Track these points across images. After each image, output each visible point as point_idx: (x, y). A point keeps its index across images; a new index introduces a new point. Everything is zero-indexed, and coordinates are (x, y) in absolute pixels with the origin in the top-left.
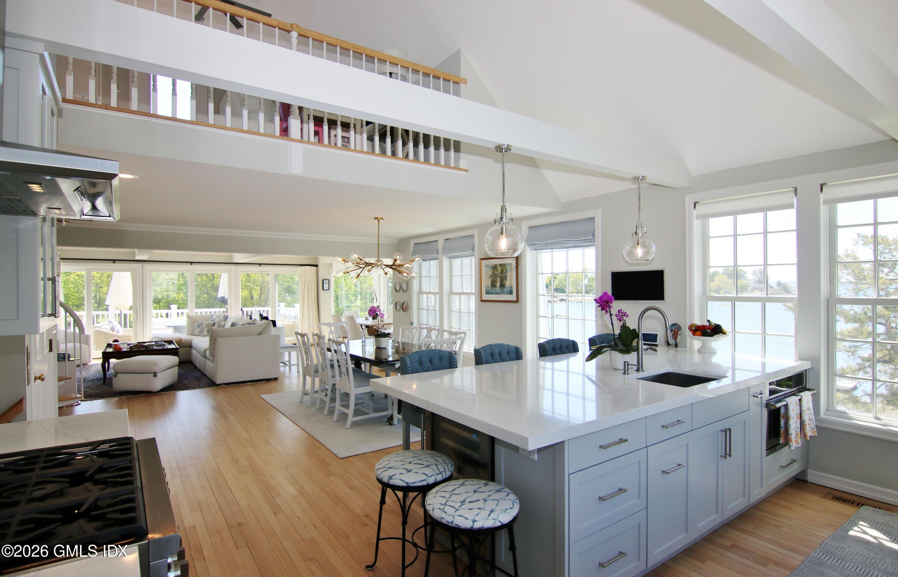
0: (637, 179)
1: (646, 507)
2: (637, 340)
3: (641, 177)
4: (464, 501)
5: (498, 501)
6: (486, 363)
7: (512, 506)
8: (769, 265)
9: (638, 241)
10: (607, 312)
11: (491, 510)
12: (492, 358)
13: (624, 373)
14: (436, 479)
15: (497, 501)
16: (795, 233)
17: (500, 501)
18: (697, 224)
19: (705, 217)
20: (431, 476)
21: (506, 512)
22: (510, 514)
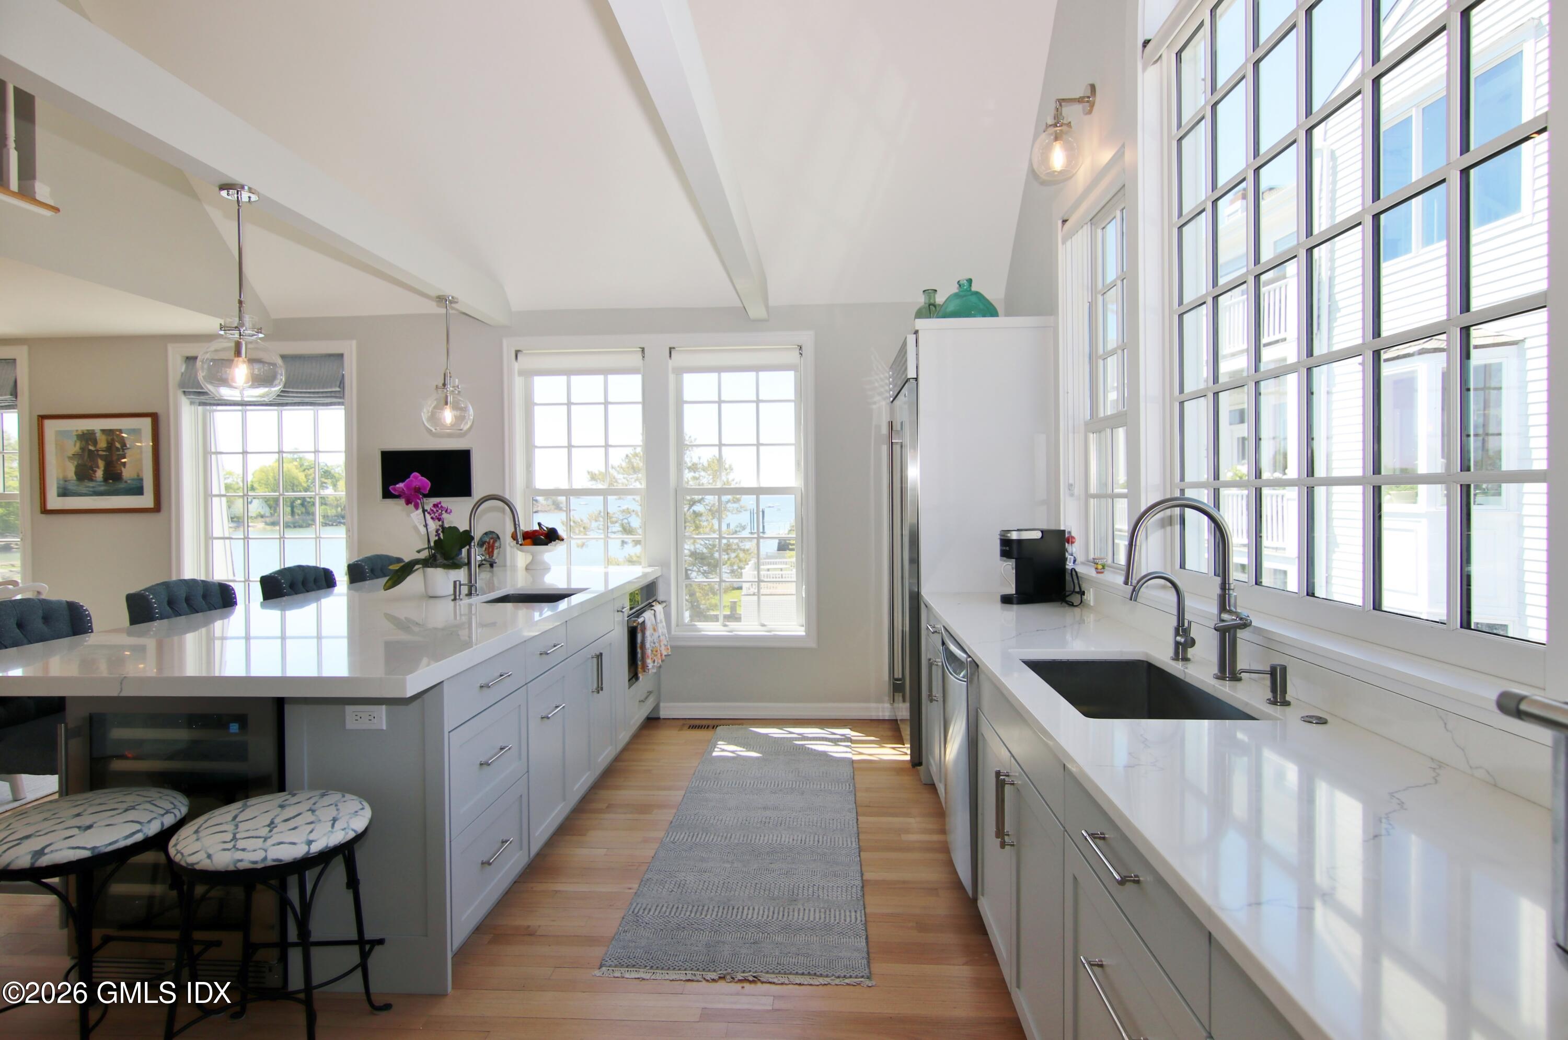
0: (442, 300)
1: (526, 770)
2: (468, 547)
3: (450, 298)
4: (272, 822)
5: (336, 805)
6: (161, 618)
7: (361, 807)
8: (611, 446)
9: (447, 397)
10: (417, 507)
11: (331, 818)
12: (172, 608)
13: (455, 599)
14: (162, 824)
15: (334, 806)
16: (640, 407)
17: (339, 804)
18: (518, 382)
19: (529, 374)
20: (149, 822)
21: (357, 815)
22: (364, 816)
